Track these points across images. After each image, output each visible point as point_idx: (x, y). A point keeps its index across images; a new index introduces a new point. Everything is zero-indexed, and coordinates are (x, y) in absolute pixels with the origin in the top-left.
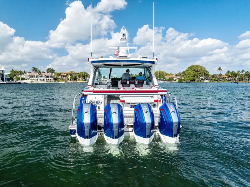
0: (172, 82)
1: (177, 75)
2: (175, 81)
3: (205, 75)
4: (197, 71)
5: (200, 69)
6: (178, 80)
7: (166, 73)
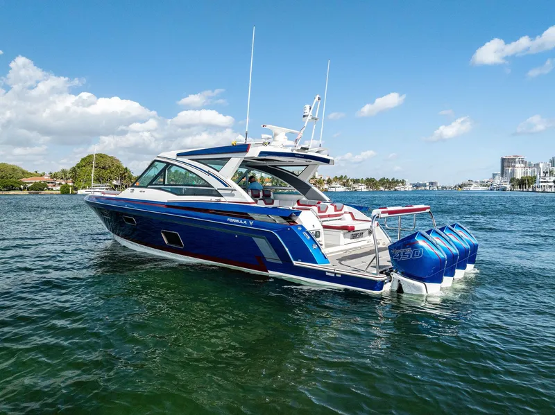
0: (43, 192)
1: (54, 176)
2: (52, 189)
3: (122, 177)
4: (104, 168)
5: (108, 163)
6: (59, 188)
7: (21, 170)
